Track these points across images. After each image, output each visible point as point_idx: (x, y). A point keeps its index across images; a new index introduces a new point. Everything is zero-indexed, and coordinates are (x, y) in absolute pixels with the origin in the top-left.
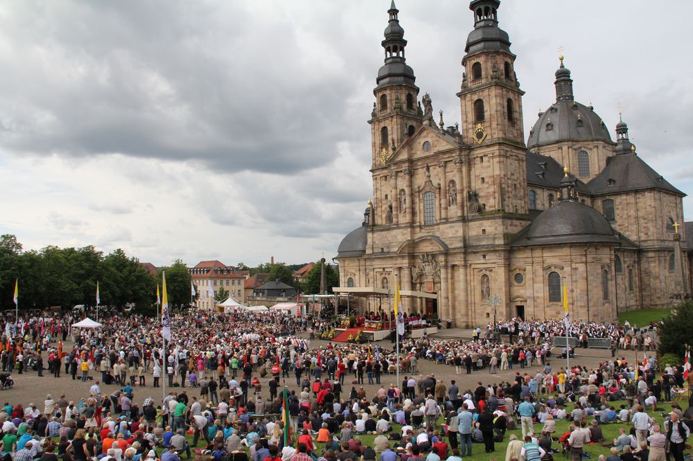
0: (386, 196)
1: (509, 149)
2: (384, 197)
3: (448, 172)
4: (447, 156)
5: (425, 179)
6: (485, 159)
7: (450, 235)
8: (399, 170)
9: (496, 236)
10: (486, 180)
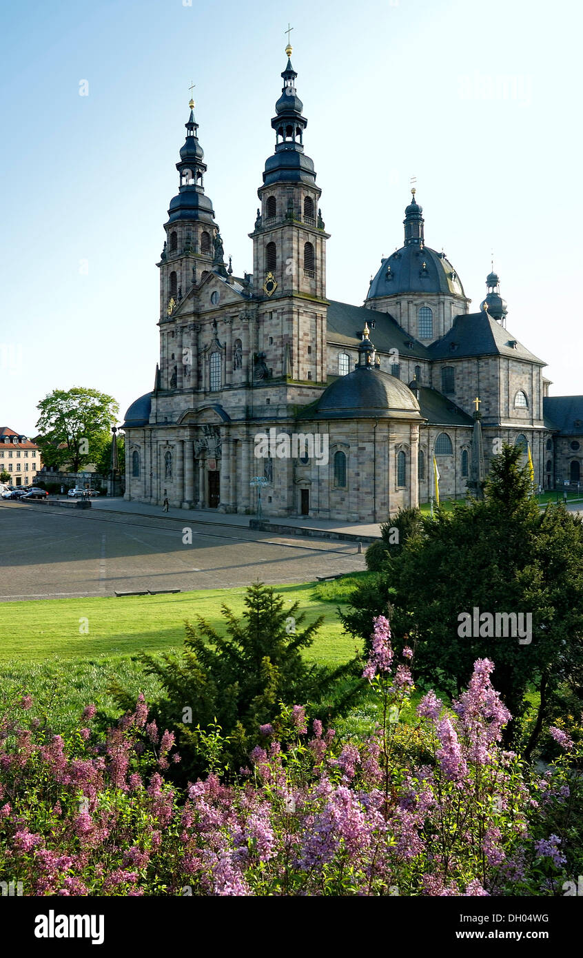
0: (173, 355)
1: (302, 305)
2: (170, 357)
3: (235, 330)
4: (233, 310)
5: (212, 337)
6: (275, 315)
7: (233, 405)
8: (184, 325)
9: (280, 407)
10: (275, 340)
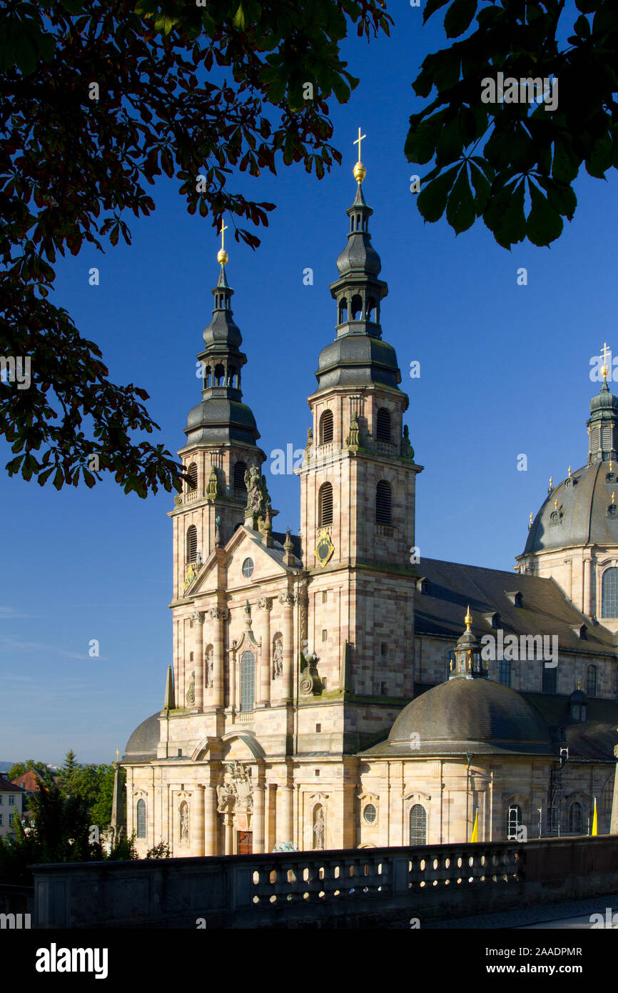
0: (192, 654)
1: (372, 579)
2: (188, 657)
3: (274, 617)
4: (272, 587)
5: (245, 628)
6: (330, 595)
7: (270, 732)
8: (205, 610)
9: (334, 737)
10: (329, 635)
